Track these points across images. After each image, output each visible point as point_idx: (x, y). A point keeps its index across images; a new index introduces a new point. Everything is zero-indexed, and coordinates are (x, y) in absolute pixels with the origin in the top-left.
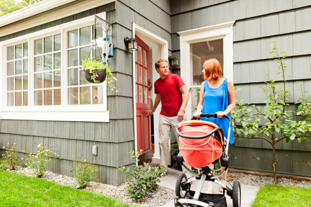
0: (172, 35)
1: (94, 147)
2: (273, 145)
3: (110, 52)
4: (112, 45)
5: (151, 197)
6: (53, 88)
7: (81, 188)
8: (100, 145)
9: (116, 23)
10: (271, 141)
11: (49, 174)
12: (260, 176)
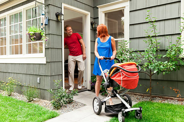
0: (94, 8)
1: (38, 78)
2: (151, 76)
3: (46, 23)
4: (47, 18)
5: (66, 107)
6: (19, 44)
7: (28, 102)
8: (42, 77)
9: (50, 4)
10: (149, 74)
11: (16, 94)
12: (143, 96)
